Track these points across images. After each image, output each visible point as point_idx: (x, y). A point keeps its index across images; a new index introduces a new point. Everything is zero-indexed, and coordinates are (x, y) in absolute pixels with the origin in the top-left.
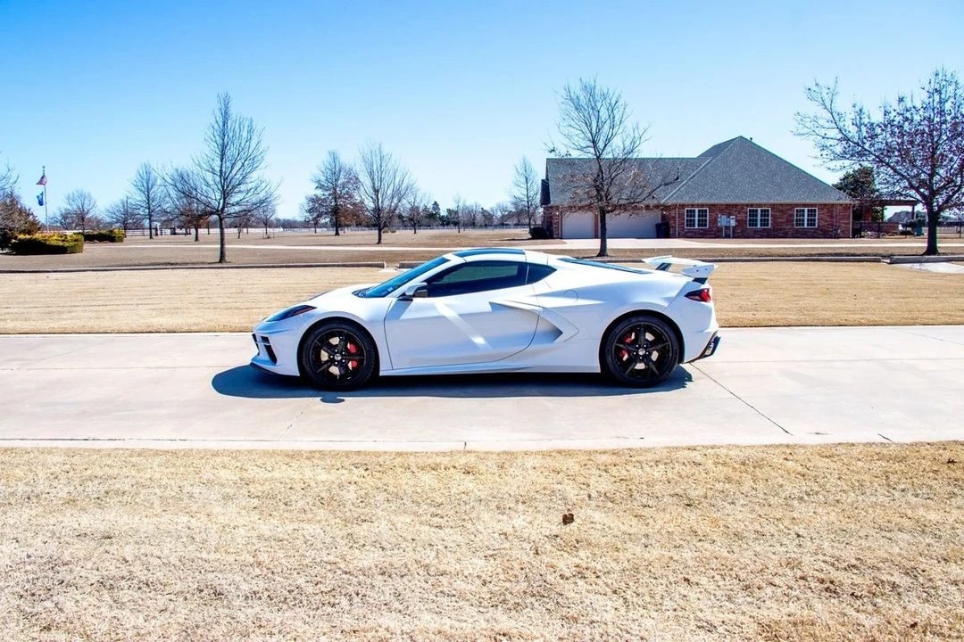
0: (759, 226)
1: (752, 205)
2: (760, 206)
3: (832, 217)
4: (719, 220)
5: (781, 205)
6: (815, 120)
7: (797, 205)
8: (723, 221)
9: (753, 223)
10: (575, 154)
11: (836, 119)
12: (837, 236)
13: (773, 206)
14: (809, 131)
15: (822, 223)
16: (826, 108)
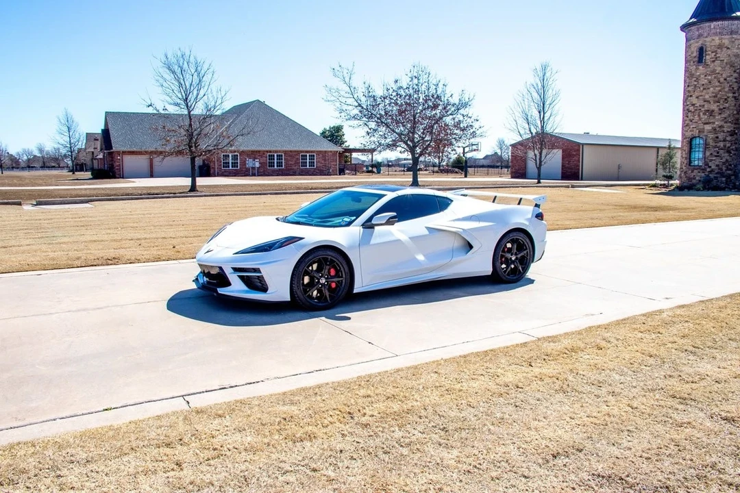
0: (276, 167)
1: (270, 152)
2: (276, 152)
3: (325, 160)
4: (247, 162)
5: (291, 151)
6: (338, 91)
7: (302, 152)
8: (250, 163)
9: (272, 165)
10: (172, 110)
11: (352, 90)
12: (329, 174)
13: (285, 152)
14: (335, 98)
15: (319, 165)
16: (345, 83)
